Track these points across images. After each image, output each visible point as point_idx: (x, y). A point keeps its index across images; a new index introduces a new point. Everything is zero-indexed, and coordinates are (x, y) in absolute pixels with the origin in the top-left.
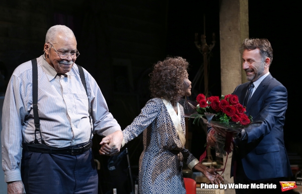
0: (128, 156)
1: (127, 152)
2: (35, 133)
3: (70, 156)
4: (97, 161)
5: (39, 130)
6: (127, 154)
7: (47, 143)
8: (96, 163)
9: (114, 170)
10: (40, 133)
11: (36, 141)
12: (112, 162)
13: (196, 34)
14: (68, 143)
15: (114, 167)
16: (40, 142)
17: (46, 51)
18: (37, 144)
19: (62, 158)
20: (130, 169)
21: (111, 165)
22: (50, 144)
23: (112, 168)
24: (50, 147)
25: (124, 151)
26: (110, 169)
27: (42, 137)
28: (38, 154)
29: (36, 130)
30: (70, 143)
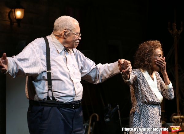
0: (119, 111)
1: (118, 108)
2: (48, 92)
3: (71, 109)
4: (97, 114)
5: (51, 90)
6: (118, 109)
7: (57, 99)
8: (96, 116)
9: (109, 121)
10: (52, 92)
12: (108, 115)
14: (72, 99)
15: (109, 119)
16: (51, 99)
18: (48, 100)
19: (66, 110)
20: (120, 120)
21: (107, 118)
23: (107, 120)
24: (59, 102)
25: (116, 107)
26: (106, 121)
27: (54, 95)
28: (49, 108)
29: (49, 90)
30: (73, 99)
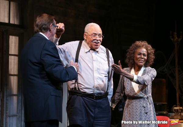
3: (92, 99)
11: (75, 88)
13: (171, 32)
17: (85, 38)
22: (82, 91)
28: (75, 96)
